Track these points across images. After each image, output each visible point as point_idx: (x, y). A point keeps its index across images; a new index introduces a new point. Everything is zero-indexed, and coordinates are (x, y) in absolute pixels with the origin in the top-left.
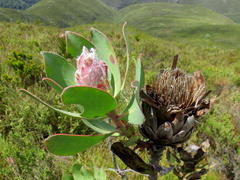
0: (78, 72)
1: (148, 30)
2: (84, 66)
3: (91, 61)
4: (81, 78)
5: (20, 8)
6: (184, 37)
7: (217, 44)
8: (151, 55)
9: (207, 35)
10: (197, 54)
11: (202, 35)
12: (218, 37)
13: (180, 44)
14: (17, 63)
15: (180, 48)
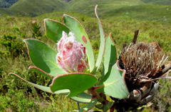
0: (60, 55)
1: (89, 13)
2: (65, 49)
3: (71, 44)
4: (63, 61)
5: (6, 7)
6: (112, 16)
7: (134, 18)
8: (93, 30)
9: (127, 13)
10: (123, 26)
11: (123, 13)
12: (134, 14)
13: (110, 20)
14: (7, 42)
15: (111, 23)
